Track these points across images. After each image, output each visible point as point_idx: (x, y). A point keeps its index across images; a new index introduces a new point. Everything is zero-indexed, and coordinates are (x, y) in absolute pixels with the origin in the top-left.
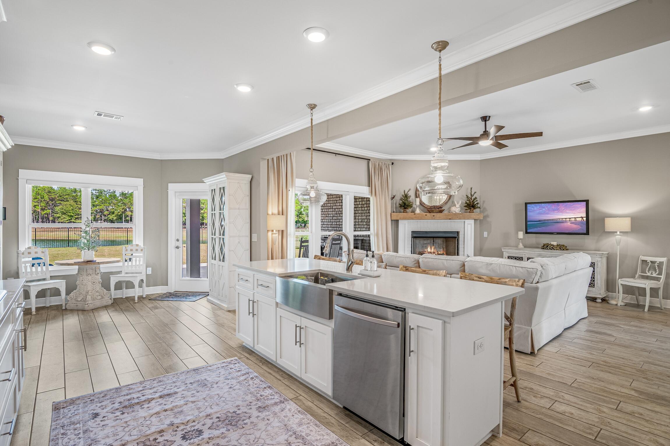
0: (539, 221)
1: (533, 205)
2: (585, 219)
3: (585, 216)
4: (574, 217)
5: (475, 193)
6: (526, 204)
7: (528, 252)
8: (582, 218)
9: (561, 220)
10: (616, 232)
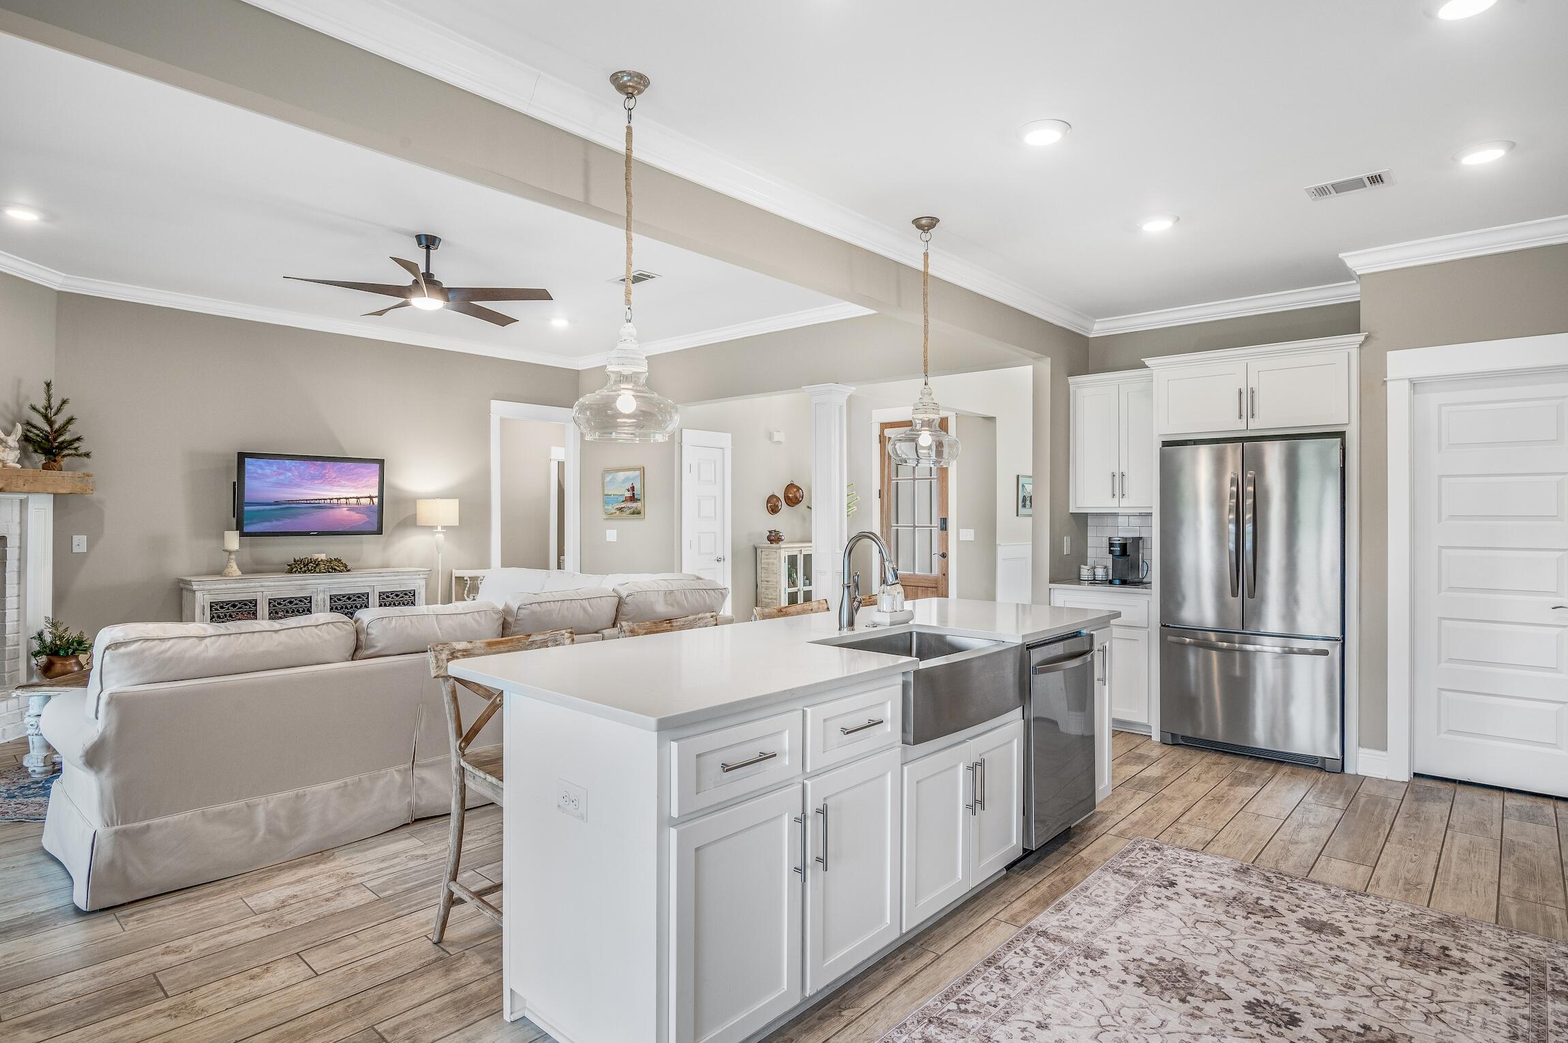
0: (277, 503)
1: (261, 462)
2: (376, 500)
3: (377, 494)
4: (355, 495)
5: (64, 402)
6: (242, 456)
7: (272, 584)
8: (371, 497)
9: (328, 501)
10: (436, 527)
